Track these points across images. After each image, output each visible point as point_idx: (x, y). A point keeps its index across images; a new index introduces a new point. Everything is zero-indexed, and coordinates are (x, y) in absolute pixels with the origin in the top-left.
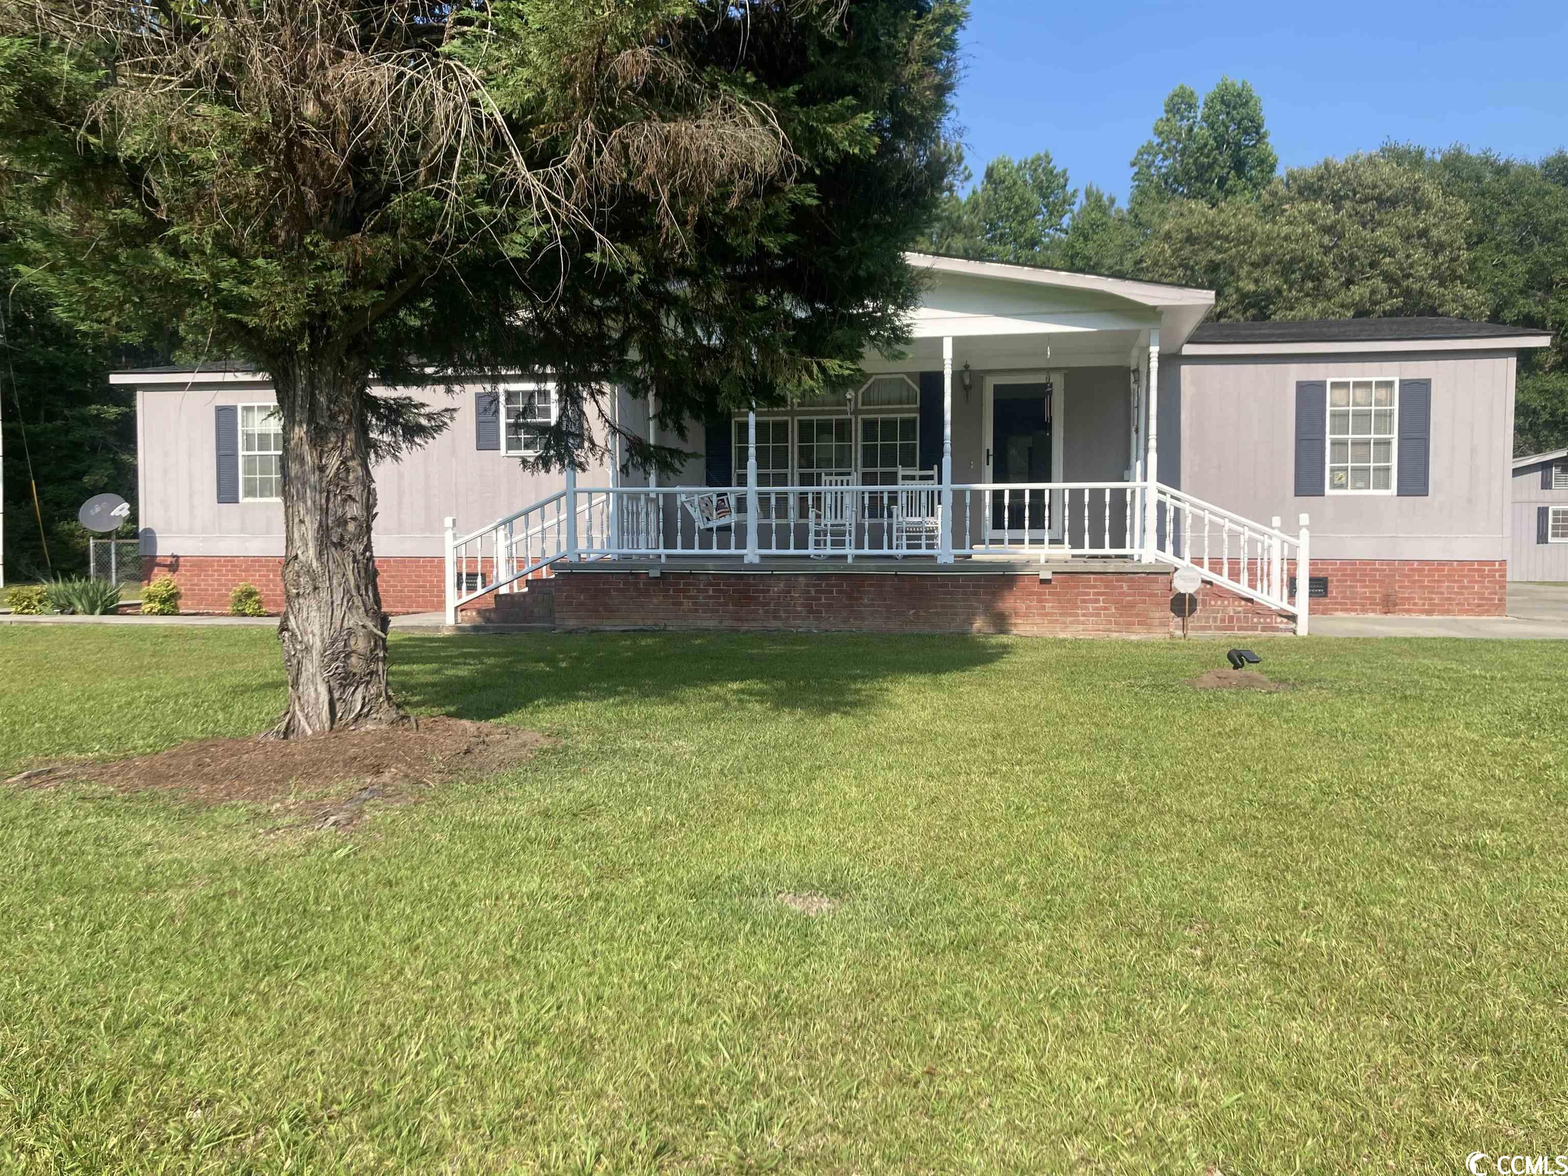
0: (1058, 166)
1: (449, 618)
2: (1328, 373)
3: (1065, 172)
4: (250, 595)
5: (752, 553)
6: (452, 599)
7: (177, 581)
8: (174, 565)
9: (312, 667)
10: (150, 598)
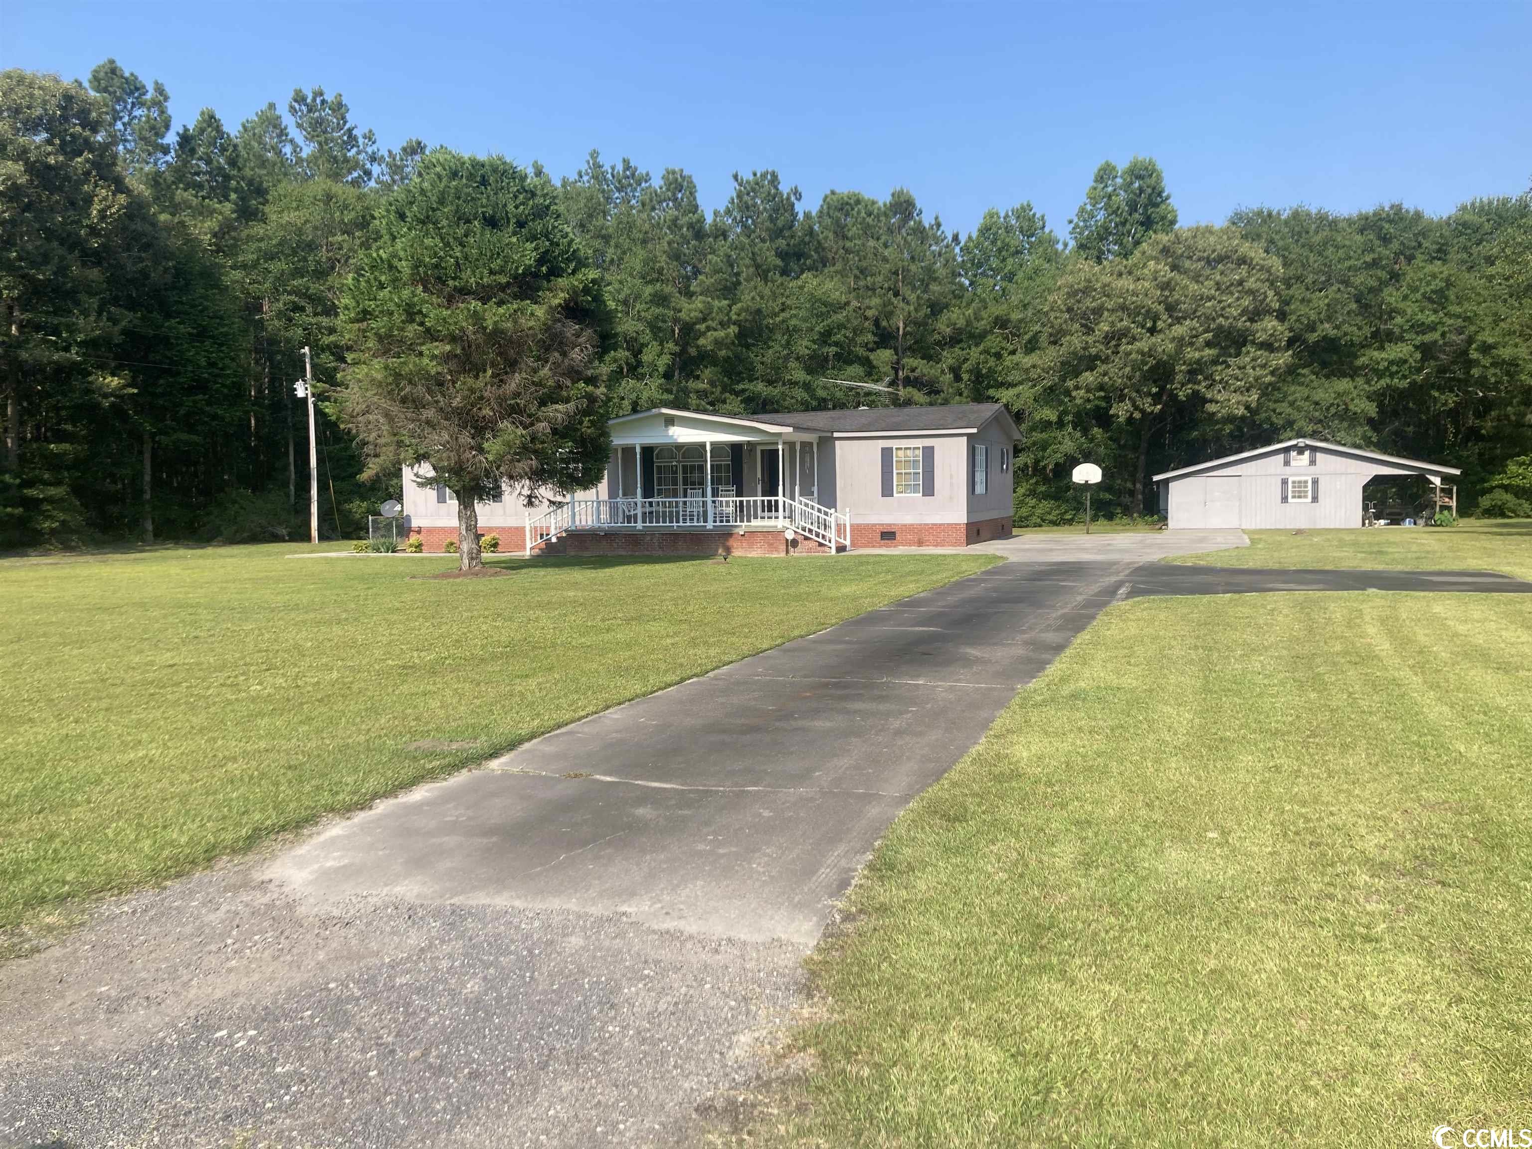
0: (1038, 211)
1: (528, 553)
2: (894, 444)
3: (1043, 217)
4: (452, 544)
5: (640, 525)
6: (529, 545)
7: (421, 538)
8: (419, 532)
9: (465, 556)
10: (411, 546)
